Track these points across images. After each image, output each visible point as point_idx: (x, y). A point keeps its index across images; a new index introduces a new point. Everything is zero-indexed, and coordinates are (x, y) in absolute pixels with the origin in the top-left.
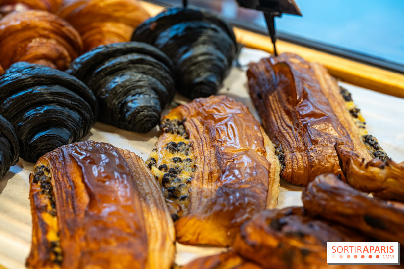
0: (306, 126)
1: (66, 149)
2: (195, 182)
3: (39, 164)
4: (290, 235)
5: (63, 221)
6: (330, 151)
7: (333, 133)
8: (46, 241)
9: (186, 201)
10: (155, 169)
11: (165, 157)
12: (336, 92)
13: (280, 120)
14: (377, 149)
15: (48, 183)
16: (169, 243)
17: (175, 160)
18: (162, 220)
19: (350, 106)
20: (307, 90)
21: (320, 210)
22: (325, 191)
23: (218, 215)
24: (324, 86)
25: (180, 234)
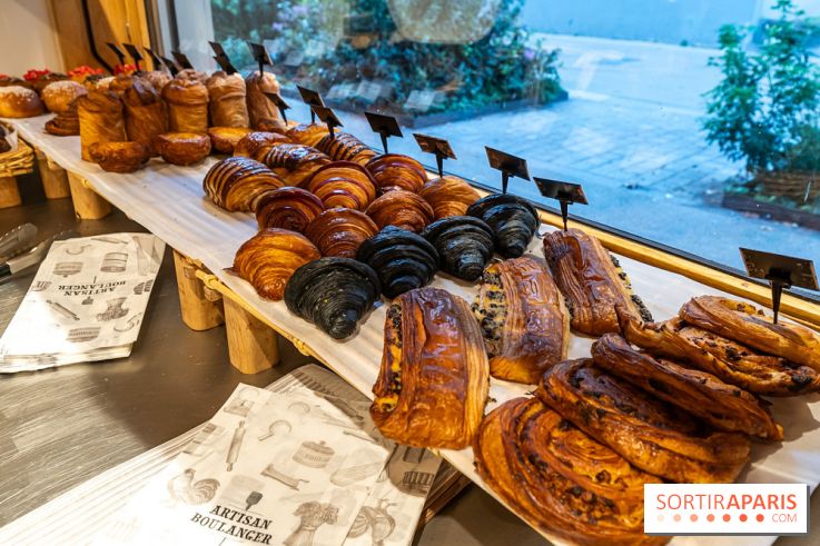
0: (590, 287)
1: (414, 293)
2: (506, 326)
3: (395, 303)
4: (587, 394)
5: (405, 353)
6: (609, 309)
7: (610, 293)
8: (390, 372)
9: (499, 341)
10: (477, 312)
11: (485, 303)
12: (609, 259)
13: (570, 280)
14: (642, 307)
15: (399, 319)
16: (484, 379)
17: (492, 306)
18: (480, 356)
19: (619, 271)
20: (590, 258)
21: (610, 367)
22: (614, 352)
23: (524, 358)
24: (600, 255)
25: (493, 370)
